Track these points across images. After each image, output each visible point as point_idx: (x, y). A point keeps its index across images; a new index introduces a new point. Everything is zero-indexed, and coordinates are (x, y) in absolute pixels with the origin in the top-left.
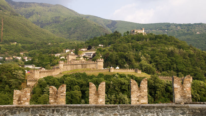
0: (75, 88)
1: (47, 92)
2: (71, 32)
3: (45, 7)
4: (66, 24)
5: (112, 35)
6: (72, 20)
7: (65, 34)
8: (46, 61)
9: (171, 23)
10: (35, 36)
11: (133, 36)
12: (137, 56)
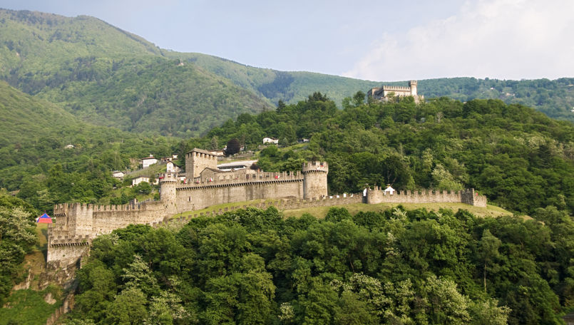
0: (249, 262)
1: (138, 282)
2: (138, 109)
3: (38, 24)
4: (119, 83)
5: (302, 108)
6: (139, 71)
7: (117, 116)
8: (79, 195)
9: (480, 80)
10: (12, 121)
11: (381, 107)
12: (419, 167)
